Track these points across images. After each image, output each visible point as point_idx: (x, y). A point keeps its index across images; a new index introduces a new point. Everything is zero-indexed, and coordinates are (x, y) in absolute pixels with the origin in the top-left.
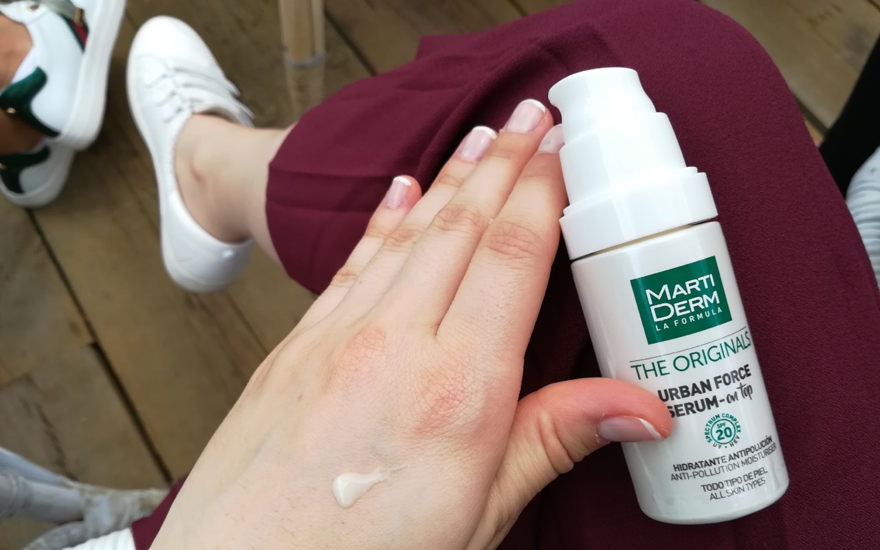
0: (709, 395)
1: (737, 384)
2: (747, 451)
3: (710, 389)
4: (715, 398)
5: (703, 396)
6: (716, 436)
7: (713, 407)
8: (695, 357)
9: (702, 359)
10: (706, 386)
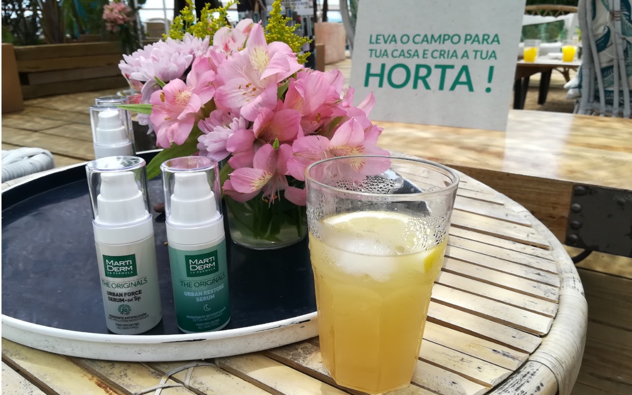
0: (122, 298)
1: (134, 296)
2: (132, 317)
3: (122, 296)
4: (123, 299)
5: (119, 298)
6: (122, 310)
7: (122, 302)
8: (119, 285)
9: (121, 286)
10: (121, 295)
